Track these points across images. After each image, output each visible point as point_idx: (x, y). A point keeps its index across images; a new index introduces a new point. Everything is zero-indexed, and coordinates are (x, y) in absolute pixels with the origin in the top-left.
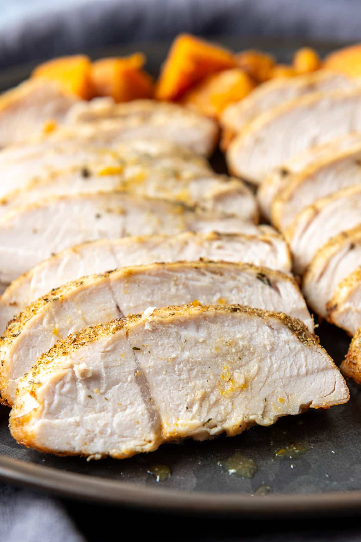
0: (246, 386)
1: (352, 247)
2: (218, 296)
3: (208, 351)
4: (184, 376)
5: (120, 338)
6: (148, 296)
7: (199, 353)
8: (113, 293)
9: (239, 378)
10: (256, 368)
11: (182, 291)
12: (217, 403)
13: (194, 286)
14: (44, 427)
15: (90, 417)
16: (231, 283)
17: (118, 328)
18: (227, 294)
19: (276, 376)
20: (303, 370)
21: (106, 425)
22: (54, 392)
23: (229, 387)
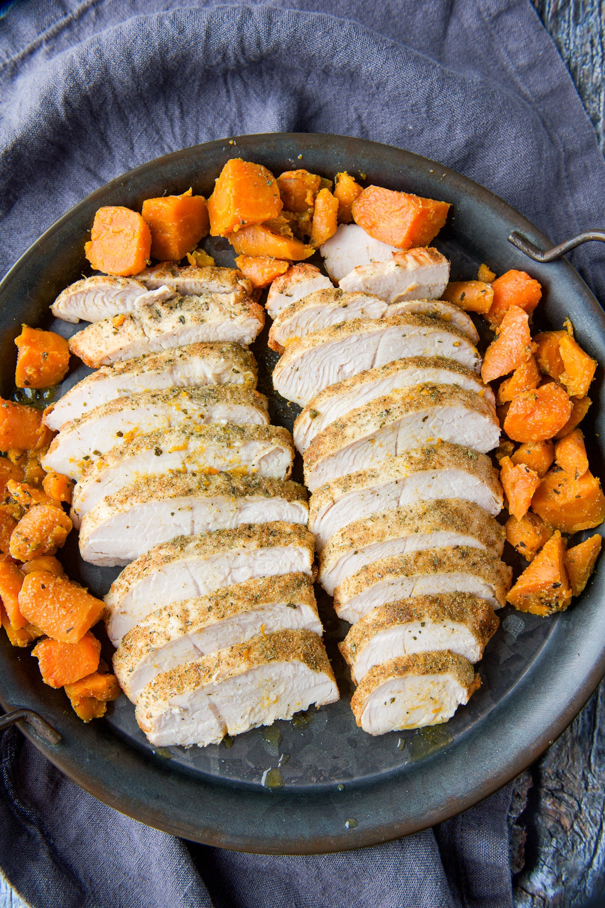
0: (278, 699)
1: (356, 553)
2: (261, 623)
3: (254, 687)
4: (239, 702)
5: (198, 690)
6: (214, 637)
7: (248, 688)
8: (191, 640)
9: (273, 697)
10: (283, 690)
11: (236, 627)
12: (260, 711)
13: (244, 624)
14: (158, 738)
15: (184, 728)
16: (269, 614)
17: (196, 685)
18: (266, 621)
19: (295, 691)
20: (313, 685)
21: (194, 732)
22: (161, 721)
23: (266, 702)
